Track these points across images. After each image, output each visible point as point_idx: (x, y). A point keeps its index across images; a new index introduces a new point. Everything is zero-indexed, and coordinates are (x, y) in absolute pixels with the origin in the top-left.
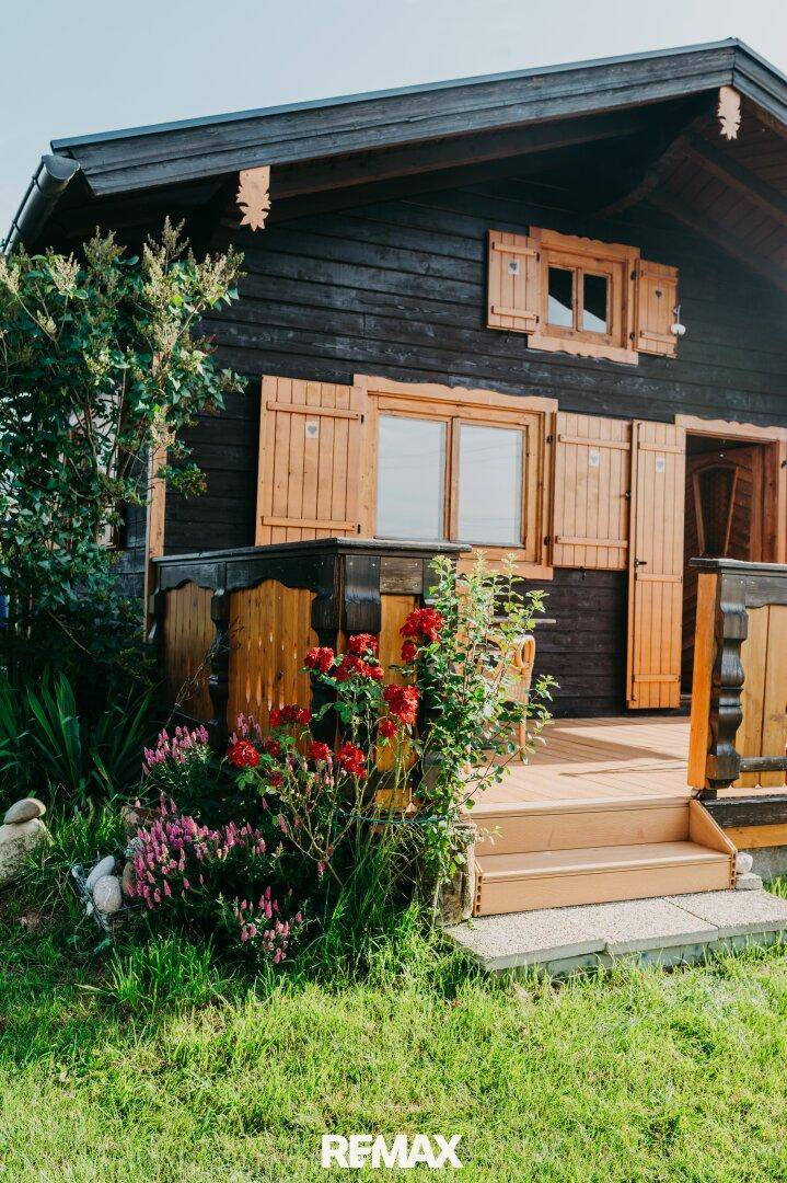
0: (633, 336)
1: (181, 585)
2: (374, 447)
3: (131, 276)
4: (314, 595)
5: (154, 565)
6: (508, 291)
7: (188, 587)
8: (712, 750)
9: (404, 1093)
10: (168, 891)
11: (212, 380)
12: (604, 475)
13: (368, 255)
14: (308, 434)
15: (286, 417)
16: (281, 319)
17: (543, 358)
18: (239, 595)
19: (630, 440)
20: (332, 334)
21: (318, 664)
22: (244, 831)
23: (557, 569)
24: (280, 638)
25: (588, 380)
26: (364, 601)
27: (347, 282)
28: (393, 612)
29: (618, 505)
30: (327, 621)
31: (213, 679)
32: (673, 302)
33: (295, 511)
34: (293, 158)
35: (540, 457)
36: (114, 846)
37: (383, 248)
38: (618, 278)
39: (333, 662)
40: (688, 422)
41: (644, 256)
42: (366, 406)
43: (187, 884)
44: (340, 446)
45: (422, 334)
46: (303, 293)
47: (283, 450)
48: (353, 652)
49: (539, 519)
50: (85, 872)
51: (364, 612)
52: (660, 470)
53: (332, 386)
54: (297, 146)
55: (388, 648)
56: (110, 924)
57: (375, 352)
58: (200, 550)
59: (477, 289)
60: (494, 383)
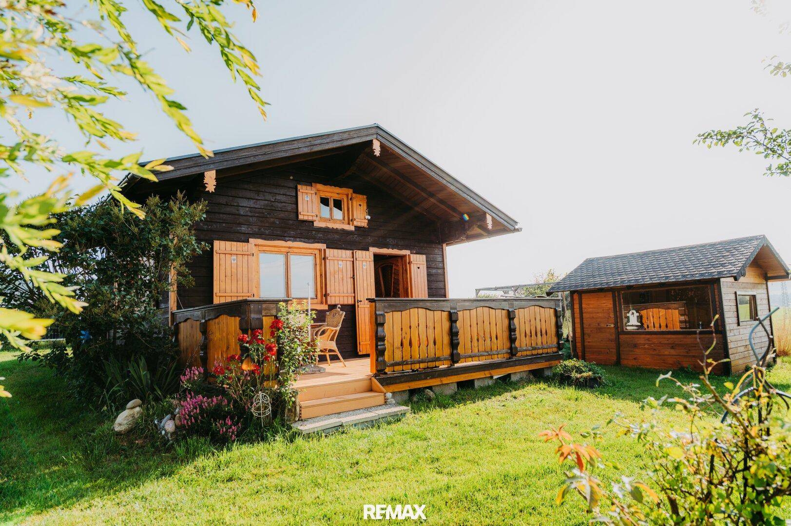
0: (352, 220)
1: (186, 321)
2: (258, 265)
3: (165, 210)
4: (240, 318)
5: (173, 314)
6: (305, 206)
7: (189, 321)
8: (377, 360)
9: (277, 467)
10: (193, 420)
11: (197, 246)
12: (344, 270)
13: (252, 195)
14: (232, 261)
15: (224, 255)
16: (220, 219)
17: (320, 230)
18: (211, 321)
19: (353, 257)
20: (240, 224)
21: (241, 340)
22: (219, 398)
23: (329, 305)
24: (228, 335)
25: (337, 236)
26: (257, 319)
27: (245, 205)
28: (267, 321)
29: (350, 281)
30: (244, 326)
31: (202, 353)
32: (365, 207)
33: (228, 290)
34: (224, 167)
35: (321, 265)
36: (169, 411)
37: (258, 192)
38: (345, 200)
39: (247, 339)
40: (373, 250)
41: (354, 192)
42: (254, 250)
43: (200, 417)
44: (245, 265)
45: (274, 223)
46: (228, 209)
47: (223, 268)
48: (254, 336)
49: (321, 288)
50: (160, 421)
51: (257, 322)
52: (364, 267)
53: (241, 243)
54: (225, 163)
55: (266, 334)
56: (171, 437)
57: (257, 230)
58: (194, 307)
59: (294, 206)
60: (302, 239)
